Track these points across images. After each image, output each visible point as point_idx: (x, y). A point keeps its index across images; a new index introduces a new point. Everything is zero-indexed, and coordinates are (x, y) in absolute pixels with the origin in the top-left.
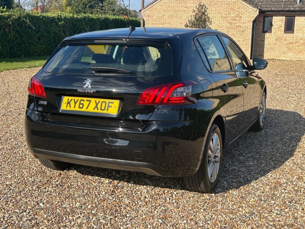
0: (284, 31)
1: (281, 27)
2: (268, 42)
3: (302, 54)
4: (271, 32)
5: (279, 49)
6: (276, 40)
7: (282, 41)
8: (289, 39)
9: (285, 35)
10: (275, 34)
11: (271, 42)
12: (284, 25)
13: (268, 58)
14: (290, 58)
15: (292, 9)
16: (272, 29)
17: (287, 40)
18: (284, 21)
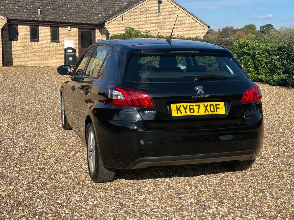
0: (29, 39)
1: (26, 35)
2: (16, 50)
3: (48, 60)
4: (17, 40)
5: (27, 56)
6: (23, 47)
7: (29, 49)
8: (35, 46)
9: (31, 43)
10: (22, 42)
11: (19, 50)
12: (29, 34)
13: (17, 65)
14: (38, 64)
15: (35, 19)
16: (18, 38)
17: (33, 48)
18: (29, 30)
